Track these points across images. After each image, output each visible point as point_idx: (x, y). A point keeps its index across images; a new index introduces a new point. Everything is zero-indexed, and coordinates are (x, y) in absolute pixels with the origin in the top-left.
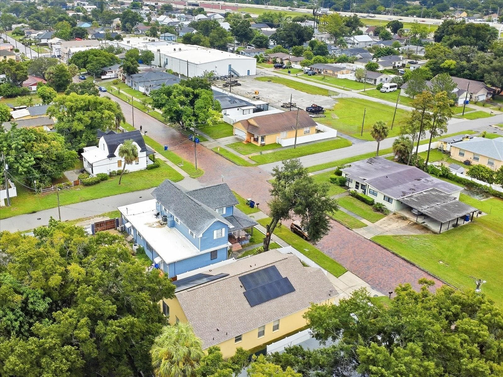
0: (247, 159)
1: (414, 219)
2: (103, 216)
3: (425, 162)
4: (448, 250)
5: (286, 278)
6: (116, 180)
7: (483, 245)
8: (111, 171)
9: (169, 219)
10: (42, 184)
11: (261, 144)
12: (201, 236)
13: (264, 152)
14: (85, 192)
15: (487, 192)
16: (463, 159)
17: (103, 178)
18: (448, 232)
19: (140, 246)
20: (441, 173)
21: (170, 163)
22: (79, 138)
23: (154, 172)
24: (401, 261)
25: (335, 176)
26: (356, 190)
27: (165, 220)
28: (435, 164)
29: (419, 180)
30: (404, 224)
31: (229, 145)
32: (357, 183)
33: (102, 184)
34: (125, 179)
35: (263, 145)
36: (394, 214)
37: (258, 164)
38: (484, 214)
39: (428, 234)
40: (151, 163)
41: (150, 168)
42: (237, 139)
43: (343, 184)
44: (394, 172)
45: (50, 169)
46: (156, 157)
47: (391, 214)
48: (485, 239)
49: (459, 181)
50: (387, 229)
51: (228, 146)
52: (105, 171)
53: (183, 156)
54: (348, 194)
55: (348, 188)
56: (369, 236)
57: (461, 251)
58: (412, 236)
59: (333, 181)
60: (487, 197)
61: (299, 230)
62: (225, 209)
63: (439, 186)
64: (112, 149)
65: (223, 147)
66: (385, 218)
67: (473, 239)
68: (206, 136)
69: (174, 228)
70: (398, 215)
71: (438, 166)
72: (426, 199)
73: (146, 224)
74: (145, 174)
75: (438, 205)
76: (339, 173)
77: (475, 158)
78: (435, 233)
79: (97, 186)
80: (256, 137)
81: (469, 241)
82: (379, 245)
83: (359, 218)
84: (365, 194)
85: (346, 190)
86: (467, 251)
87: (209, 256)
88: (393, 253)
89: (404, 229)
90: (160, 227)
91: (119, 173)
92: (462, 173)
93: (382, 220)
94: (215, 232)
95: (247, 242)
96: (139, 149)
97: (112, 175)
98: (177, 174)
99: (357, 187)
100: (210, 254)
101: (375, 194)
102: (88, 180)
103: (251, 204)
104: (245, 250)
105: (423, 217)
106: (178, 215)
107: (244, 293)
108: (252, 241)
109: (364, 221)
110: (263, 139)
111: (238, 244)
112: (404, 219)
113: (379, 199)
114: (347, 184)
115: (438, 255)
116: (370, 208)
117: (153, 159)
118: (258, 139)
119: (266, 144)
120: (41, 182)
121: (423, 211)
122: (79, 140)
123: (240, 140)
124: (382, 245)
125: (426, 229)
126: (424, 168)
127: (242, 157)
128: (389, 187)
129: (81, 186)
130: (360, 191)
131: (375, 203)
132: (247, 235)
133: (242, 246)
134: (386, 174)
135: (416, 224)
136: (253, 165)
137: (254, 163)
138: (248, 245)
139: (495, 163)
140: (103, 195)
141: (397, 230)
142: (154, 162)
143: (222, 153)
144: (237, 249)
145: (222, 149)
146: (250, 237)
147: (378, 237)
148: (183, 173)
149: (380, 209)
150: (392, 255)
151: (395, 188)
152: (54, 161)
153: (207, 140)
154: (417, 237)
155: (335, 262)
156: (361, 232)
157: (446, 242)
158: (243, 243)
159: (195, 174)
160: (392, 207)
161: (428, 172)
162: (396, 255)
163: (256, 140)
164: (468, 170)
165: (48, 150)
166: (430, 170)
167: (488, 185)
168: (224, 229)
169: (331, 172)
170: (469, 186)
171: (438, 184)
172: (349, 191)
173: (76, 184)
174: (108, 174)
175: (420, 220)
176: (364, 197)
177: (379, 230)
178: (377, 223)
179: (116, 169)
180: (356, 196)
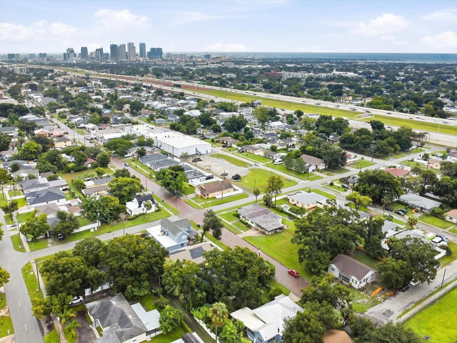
1: (261, 230)
2: (139, 233)
5: (205, 250)
6: (142, 217)
8: (140, 213)
9: (166, 233)
10: (111, 220)
12: (177, 238)
13: (207, 202)
14: (130, 223)
16: (293, 203)
17: (136, 217)
18: (272, 235)
20: (280, 210)
21: (165, 208)
23: (158, 213)
25: (235, 213)
29: (268, 213)
30: (257, 232)
31: (192, 198)
32: (243, 216)
33: (136, 219)
34: (146, 217)
35: (208, 198)
36: (254, 228)
37: (205, 208)
38: (289, 227)
39: (264, 235)
40: (157, 209)
41: (156, 211)
43: (237, 216)
44: (258, 211)
45: (114, 213)
46: (159, 207)
47: (252, 228)
50: (249, 234)
52: (137, 213)
53: (171, 205)
55: (240, 218)
56: (242, 237)
57: (273, 241)
58: (258, 236)
59: (233, 215)
62: (187, 228)
64: (140, 204)
65: (190, 199)
66: (250, 230)
68: (182, 194)
69: (168, 236)
71: (279, 207)
72: (266, 222)
73: (157, 235)
74: (154, 214)
75: (270, 224)
77: (297, 203)
78: (267, 235)
79: (133, 220)
80: (204, 194)
82: (244, 240)
83: (240, 230)
84: (245, 220)
85: (238, 219)
89: (256, 234)
90: (163, 236)
91: (143, 214)
93: (248, 231)
96: (152, 203)
97: (140, 215)
98: (168, 213)
100: (181, 244)
101: (248, 220)
102: (130, 217)
103: (199, 226)
104: (194, 243)
106: (169, 231)
108: (197, 240)
109: (242, 231)
110: (208, 195)
111: (192, 241)
112: (257, 230)
113: (249, 222)
116: (246, 226)
121: (263, 227)
123: (197, 196)
125: (264, 233)
127: (198, 204)
128: (253, 217)
129: (128, 220)
130: (243, 219)
131: (248, 224)
134: (254, 212)
135: (261, 232)
136: (201, 208)
137: (203, 207)
138: (196, 242)
139: (304, 205)
140: (138, 224)
141: (253, 234)
143: (189, 203)
144: (191, 243)
145: (189, 201)
147: (245, 237)
148: (171, 213)
149: (249, 227)
151: (256, 218)
152: (116, 210)
153: (182, 196)
156: (239, 235)
157: (269, 239)
159: (176, 213)
160: (254, 225)
161: (274, 210)
162: (249, 243)
163: (205, 196)
166: (277, 209)
167: (296, 215)
169: (234, 211)
173: (125, 219)
175: (263, 230)
176: (245, 222)
177: (246, 234)
178: (246, 232)
179: (142, 212)
180: (241, 221)
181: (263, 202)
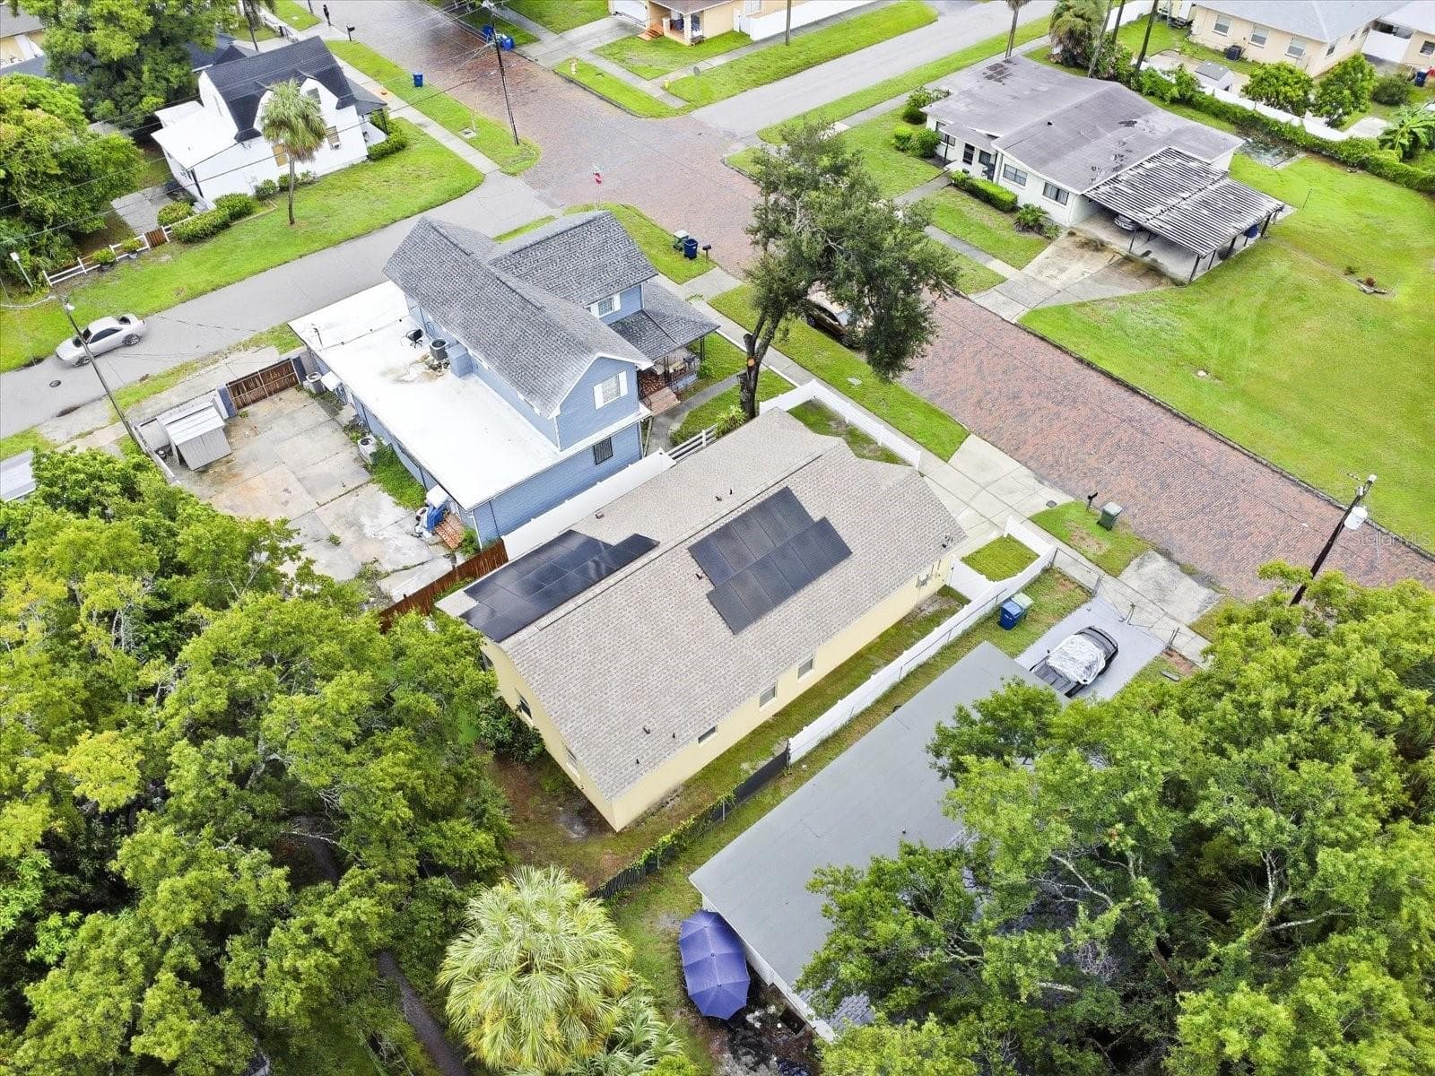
0: (658, 94)
1: (1121, 245)
2: (256, 343)
3: (1134, 61)
4: (1215, 333)
5: (824, 521)
6: (275, 213)
7: (1295, 308)
8: (259, 183)
9: (453, 354)
10: (40, 260)
11: (693, 39)
12: (557, 411)
13: (702, 66)
14: (187, 266)
15: (1290, 142)
16: (1223, 43)
17: (237, 212)
18: (1211, 276)
19: (379, 443)
20: (1175, 92)
21: (435, 131)
22: (131, 80)
23: (391, 167)
24: (1103, 383)
25: (905, 129)
26: (967, 167)
27: (442, 354)
28: (1160, 64)
29: (1130, 124)
30: (1100, 262)
31: (602, 48)
32: (967, 146)
33: (239, 227)
34: (306, 204)
35: (698, 41)
36: (1072, 234)
37: (693, 104)
38: (1289, 210)
39: (1159, 289)
40: (379, 137)
41: (377, 156)
42: (623, 26)
43: (929, 151)
44: (1064, 106)
45: (51, 207)
46: (392, 116)
47: (1063, 235)
48: (1299, 287)
49: (1220, 113)
50: (1056, 284)
51: (600, 52)
52: (241, 185)
53: (473, 102)
54: (945, 182)
55: (944, 162)
56: (1014, 313)
57: (1244, 332)
58: (1123, 298)
59: (902, 144)
60: (1291, 155)
61: (829, 320)
62: (617, 298)
63: (1183, 139)
64: (243, 110)
65: (586, 57)
66: (1050, 250)
67: (1271, 293)
68: (533, 27)
69: (474, 378)
70: (1081, 237)
71: (1169, 73)
72: (1153, 185)
73: (384, 374)
74: (369, 178)
75: (1186, 201)
76: (916, 118)
77: (1255, 38)
78: (1177, 283)
79: (224, 239)
80: (675, 17)
81: (1260, 298)
82: (1042, 339)
83: (980, 258)
84: (991, 178)
85: (940, 171)
86: (1260, 331)
87: (591, 458)
88: (1081, 361)
89: (1097, 280)
90: (431, 378)
91: (287, 187)
92: (1227, 88)
93: (1040, 258)
94: (598, 390)
95: (691, 379)
96: (328, 99)
97: (263, 195)
98: (464, 167)
99: (968, 158)
100: (591, 451)
101: (1018, 178)
102: (190, 224)
103: (689, 249)
104: (688, 405)
105: (1144, 237)
106: (477, 344)
107: (708, 596)
108: (704, 375)
109: (997, 266)
110: (696, 21)
111: (667, 390)
112: (1098, 246)
113: (1030, 195)
114: (941, 151)
115: (1191, 351)
116: (1009, 220)
117: (382, 124)
118: (682, 22)
119: (708, 36)
120: (35, 252)
121: (1152, 224)
122: (137, 88)
123: (630, 30)
124: (1050, 337)
125: (1154, 271)
126: (1132, 79)
127: (646, 86)
128: (1056, 154)
129: (175, 247)
130: (976, 171)
131: (1020, 204)
132: (688, 361)
133: (679, 396)
134: (1045, 115)
135: (1128, 259)
136: (677, 112)
137: (679, 104)
138: (695, 389)
139: (1308, 50)
140: (249, 267)
141: (1081, 283)
142: (388, 133)
143: (584, 80)
144: (665, 408)
145: (584, 68)
146: (697, 363)
147: (1036, 313)
148: (480, 162)
149: (1034, 225)
150: (1078, 366)
151: (1071, 156)
152: (58, 178)
153: (537, 40)
154: (1134, 300)
155: (934, 411)
156: (989, 300)
157: (1206, 310)
158: (681, 385)
159: (517, 160)
160: (1065, 214)
161: (1139, 90)
162: (1089, 365)
163: (677, 26)
164: (1247, 80)
165: (20, 144)
166: (1147, 83)
167: (1296, 121)
168: (623, 376)
169: (893, 114)
170: (1245, 124)
171: (1179, 132)
172: (947, 174)
173: (156, 240)
174: (251, 192)
175: (1139, 247)
176: (991, 189)
177: (1035, 288)
178: (1030, 269)
179: (273, 172)
180: (967, 187)
181: (1046, 40)
